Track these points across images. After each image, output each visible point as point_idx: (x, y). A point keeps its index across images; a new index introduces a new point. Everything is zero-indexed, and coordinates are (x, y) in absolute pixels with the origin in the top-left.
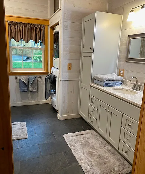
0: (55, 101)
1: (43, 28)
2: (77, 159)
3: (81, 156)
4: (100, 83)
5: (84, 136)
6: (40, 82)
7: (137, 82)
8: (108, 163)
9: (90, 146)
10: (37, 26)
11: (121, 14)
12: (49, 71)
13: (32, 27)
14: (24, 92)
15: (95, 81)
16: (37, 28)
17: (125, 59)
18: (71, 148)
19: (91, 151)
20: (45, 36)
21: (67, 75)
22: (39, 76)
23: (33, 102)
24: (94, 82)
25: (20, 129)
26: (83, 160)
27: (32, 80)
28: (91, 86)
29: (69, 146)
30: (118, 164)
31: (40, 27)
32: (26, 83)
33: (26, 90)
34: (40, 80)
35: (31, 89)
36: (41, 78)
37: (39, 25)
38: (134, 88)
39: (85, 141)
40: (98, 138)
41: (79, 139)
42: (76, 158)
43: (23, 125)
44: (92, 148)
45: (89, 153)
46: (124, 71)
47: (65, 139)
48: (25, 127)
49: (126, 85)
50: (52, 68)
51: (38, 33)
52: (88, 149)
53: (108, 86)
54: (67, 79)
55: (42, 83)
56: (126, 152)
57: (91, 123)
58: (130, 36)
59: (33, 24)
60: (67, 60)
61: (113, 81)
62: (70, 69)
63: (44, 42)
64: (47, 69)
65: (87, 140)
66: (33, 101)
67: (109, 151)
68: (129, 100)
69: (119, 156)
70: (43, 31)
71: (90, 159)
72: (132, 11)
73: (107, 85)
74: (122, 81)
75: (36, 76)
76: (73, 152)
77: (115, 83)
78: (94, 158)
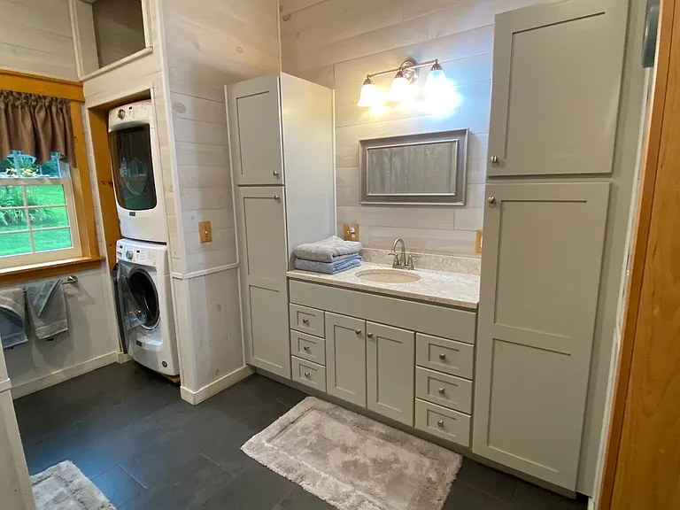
0: (158, 350)
1: (61, 110)
2: (332, 503)
3: (336, 485)
4: (319, 266)
5: (300, 424)
6: (71, 296)
7: (403, 250)
8: (406, 472)
9: (336, 446)
10: (36, 100)
11: (329, 85)
12: (104, 252)
13: (14, 106)
14: (12, 348)
15: (298, 263)
16: (34, 108)
17: (358, 198)
18: (291, 477)
19: (348, 458)
20: (72, 136)
21: (200, 257)
22: (64, 278)
23: (57, 375)
24: (297, 266)
25: (67, 498)
26: (348, 496)
27: (42, 297)
28: (288, 278)
29: (284, 475)
30: (426, 462)
31: (50, 107)
32: (19, 311)
33: (20, 337)
34: (70, 290)
35: (42, 330)
36: (74, 283)
37: (45, 97)
38: (397, 265)
39: (312, 438)
40: (338, 413)
41: (296, 440)
42: (329, 502)
43: (67, 477)
44: (345, 449)
45: (346, 467)
46: (357, 227)
47: (255, 457)
48: (82, 479)
49: (371, 261)
50: (119, 242)
51: (44, 125)
52: (336, 458)
53: (344, 269)
54: (204, 271)
55: (80, 299)
56: (441, 425)
57: (303, 380)
58: (364, 143)
59: (19, 94)
60: (195, 213)
61: (345, 256)
62: (207, 239)
63: (70, 159)
64: (96, 249)
65: (315, 432)
66: (55, 370)
67: (388, 438)
68: (432, 298)
69: (417, 442)
70: (61, 120)
71: (364, 484)
72: (368, 81)
73: (338, 269)
74: (361, 253)
75: (55, 280)
76: (304, 485)
77: (350, 260)
78: (371, 475)
